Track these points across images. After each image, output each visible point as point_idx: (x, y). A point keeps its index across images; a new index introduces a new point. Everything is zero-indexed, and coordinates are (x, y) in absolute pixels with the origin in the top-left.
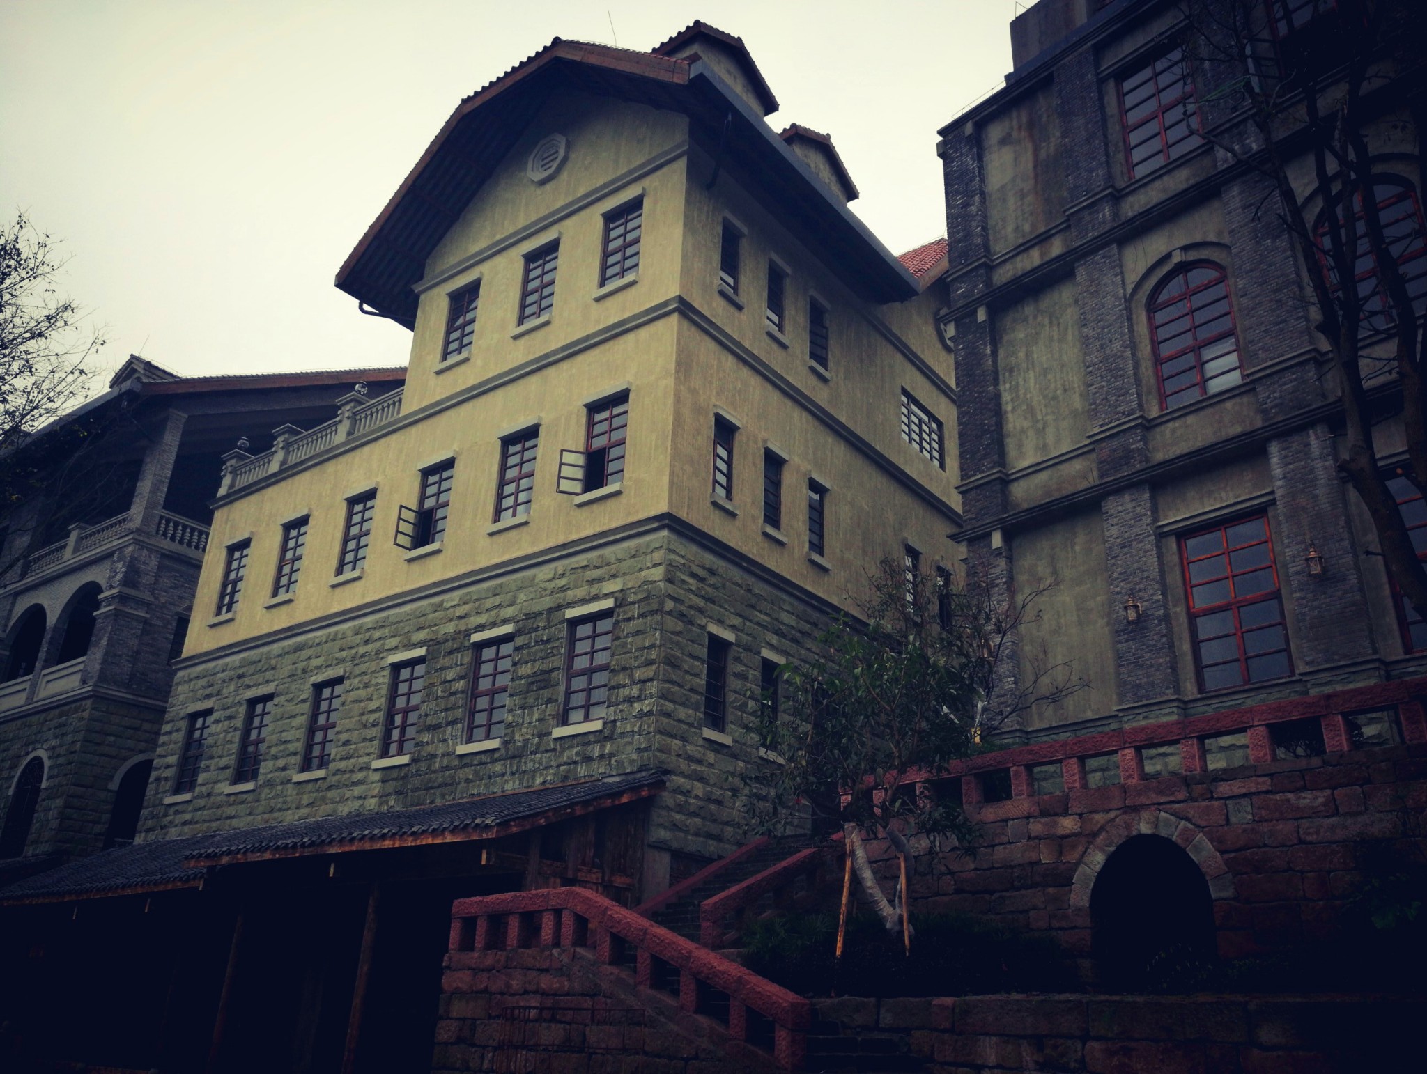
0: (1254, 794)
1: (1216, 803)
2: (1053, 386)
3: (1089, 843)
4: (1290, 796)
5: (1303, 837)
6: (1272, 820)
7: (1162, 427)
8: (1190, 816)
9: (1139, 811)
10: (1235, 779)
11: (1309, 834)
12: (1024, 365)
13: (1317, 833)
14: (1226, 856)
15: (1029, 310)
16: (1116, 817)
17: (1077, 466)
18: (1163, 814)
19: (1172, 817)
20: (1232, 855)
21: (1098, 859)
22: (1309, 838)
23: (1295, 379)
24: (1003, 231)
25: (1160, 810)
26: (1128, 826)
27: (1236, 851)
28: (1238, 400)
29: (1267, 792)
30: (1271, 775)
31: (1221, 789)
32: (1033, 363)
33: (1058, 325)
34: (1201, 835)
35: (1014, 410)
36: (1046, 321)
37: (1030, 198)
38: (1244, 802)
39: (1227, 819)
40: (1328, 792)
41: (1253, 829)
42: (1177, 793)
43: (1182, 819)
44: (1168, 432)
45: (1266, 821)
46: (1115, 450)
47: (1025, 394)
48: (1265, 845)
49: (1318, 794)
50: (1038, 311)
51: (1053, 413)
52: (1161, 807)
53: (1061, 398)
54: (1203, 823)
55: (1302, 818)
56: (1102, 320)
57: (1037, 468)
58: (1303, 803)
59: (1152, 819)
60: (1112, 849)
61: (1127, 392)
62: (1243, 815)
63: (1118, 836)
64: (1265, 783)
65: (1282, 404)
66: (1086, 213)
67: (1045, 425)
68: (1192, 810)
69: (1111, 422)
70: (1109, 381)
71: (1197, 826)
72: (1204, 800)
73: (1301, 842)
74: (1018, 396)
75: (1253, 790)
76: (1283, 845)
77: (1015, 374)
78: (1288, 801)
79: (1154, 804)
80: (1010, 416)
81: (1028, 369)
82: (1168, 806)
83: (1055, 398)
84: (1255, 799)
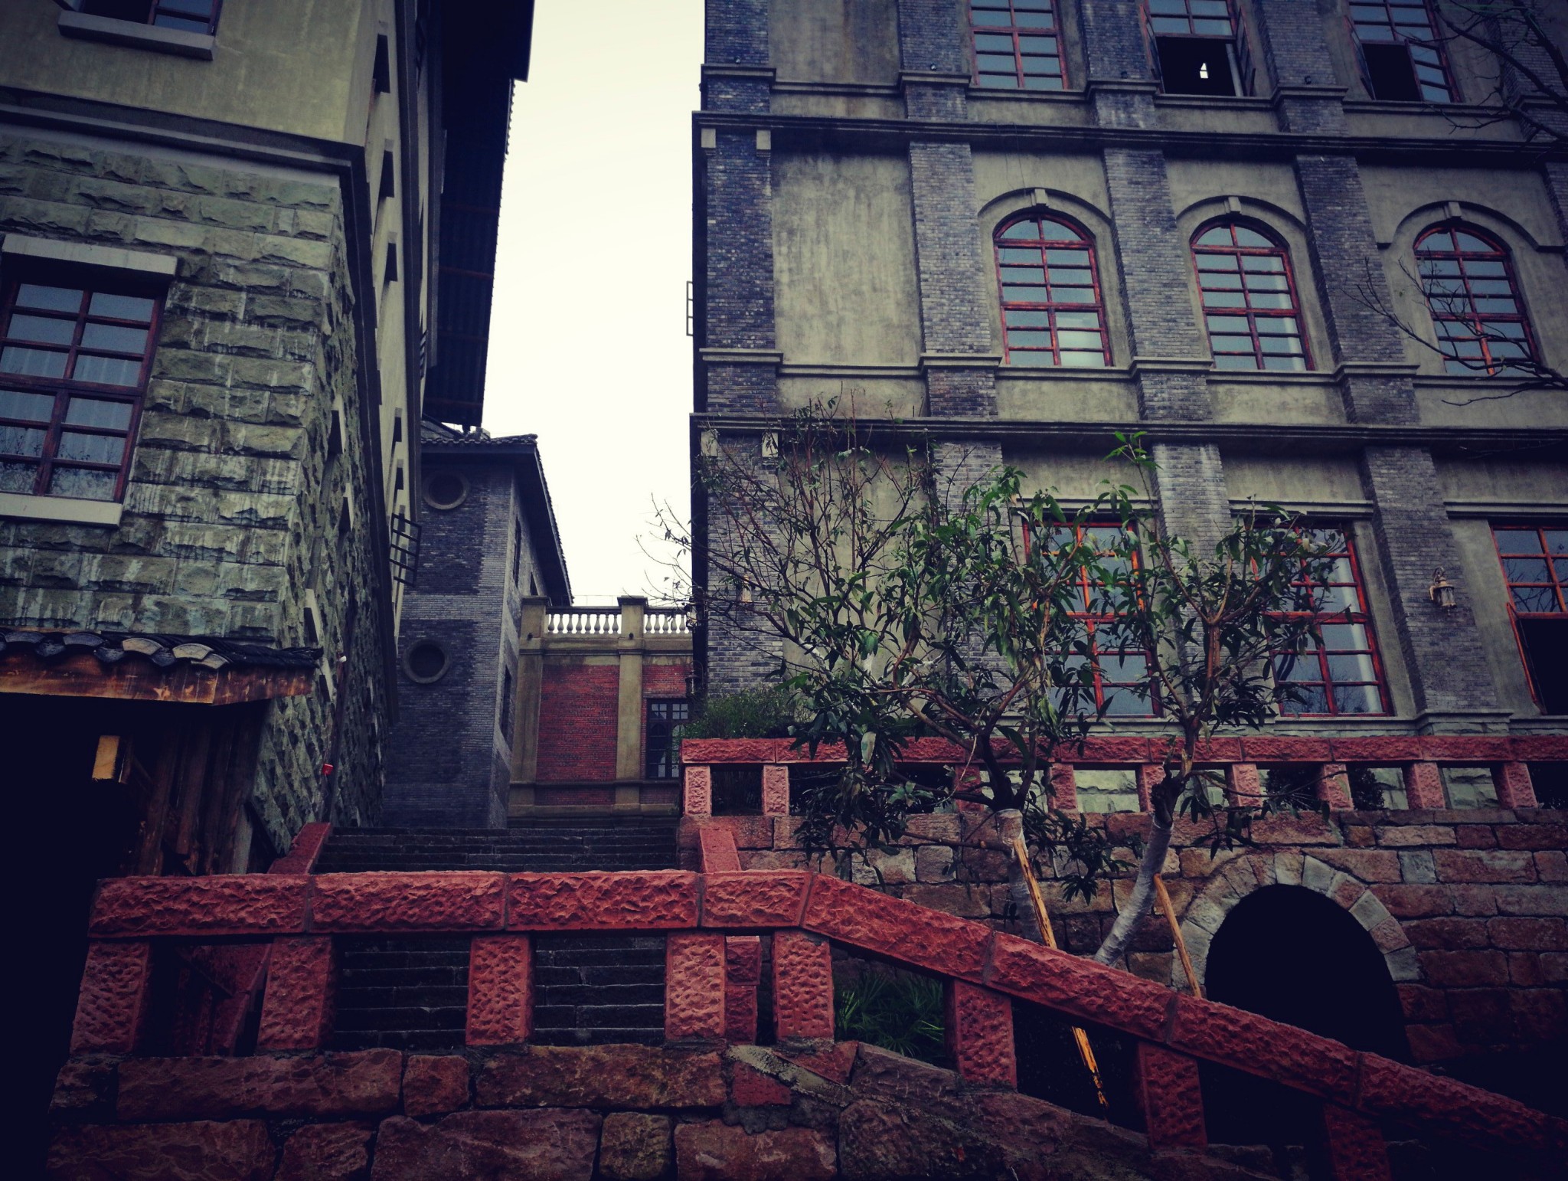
0: (1434, 846)
1: (1386, 853)
2: (856, 277)
3: (1197, 890)
4: (1482, 854)
5: (1503, 907)
6: (1460, 882)
7: (1010, 383)
8: (1351, 867)
9: (1274, 852)
10: (1408, 824)
11: (1509, 903)
12: (812, 234)
13: (1519, 902)
14: (1406, 924)
15: (825, 167)
16: (1239, 856)
17: (886, 390)
18: (1309, 859)
19: (1324, 866)
20: (1414, 923)
21: (1212, 915)
22: (1511, 909)
23: (1186, 387)
24: (790, 55)
25: (1305, 854)
26: (1256, 872)
27: (1418, 918)
28: (1105, 385)
29: (1450, 846)
30: (1455, 826)
31: (1390, 835)
32: (827, 236)
33: (869, 205)
34: (1368, 892)
35: (791, 283)
36: (852, 193)
37: (836, 36)
38: (1425, 854)
39: (1402, 876)
40: (1528, 855)
41: (1439, 891)
42: (1327, 834)
43: (1338, 869)
44: (1017, 390)
45: (1453, 882)
46: (956, 388)
47: (812, 270)
48: (1455, 913)
49: (1516, 855)
50: (839, 176)
51: (855, 311)
52: (1306, 850)
53: (867, 296)
54: (1370, 878)
55: (1499, 883)
56: (944, 224)
57: (825, 372)
58: (1498, 864)
59: (1296, 866)
60: (1234, 902)
61: (977, 324)
62: (1423, 873)
63: (1243, 884)
64: (1447, 836)
65: (1171, 408)
66: (930, 91)
67: (841, 321)
68: (1354, 858)
69: (952, 351)
70: (952, 301)
71: (1363, 881)
72: (1368, 846)
73: (1501, 913)
74: (800, 270)
75: (1434, 841)
76: (1479, 915)
77: (797, 238)
78: (1480, 859)
79: (1295, 845)
80: (785, 289)
81: (819, 242)
82: (1316, 849)
83: (858, 293)
84: (1436, 852)
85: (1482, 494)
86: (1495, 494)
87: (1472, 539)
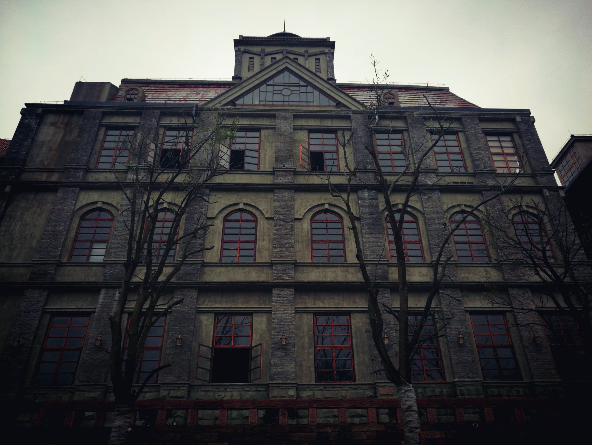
2: (26, 232)
7: (66, 268)
12: (18, 218)
15: (31, 196)
17: (21, 270)
23: (120, 269)
24: (35, 159)
28: (98, 268)
32: (22, 219)
33: (41, 208)
36: (37, 204)
37: (53, 152)
46: (41, 270)
47: (12, 231)
50: (35, 199)
51: (21, 244)
53: (28, 239)
61: (57, 248)
66: (73, 171)
67: (15, 247)
69: (45, 258)
70: (52, 240)
74: (8, 230)
77: (12, 220)
81: (19, 221)
83: (25, 238)
85: (216, 304)
86: (221, 304)
87: (207, 320)
